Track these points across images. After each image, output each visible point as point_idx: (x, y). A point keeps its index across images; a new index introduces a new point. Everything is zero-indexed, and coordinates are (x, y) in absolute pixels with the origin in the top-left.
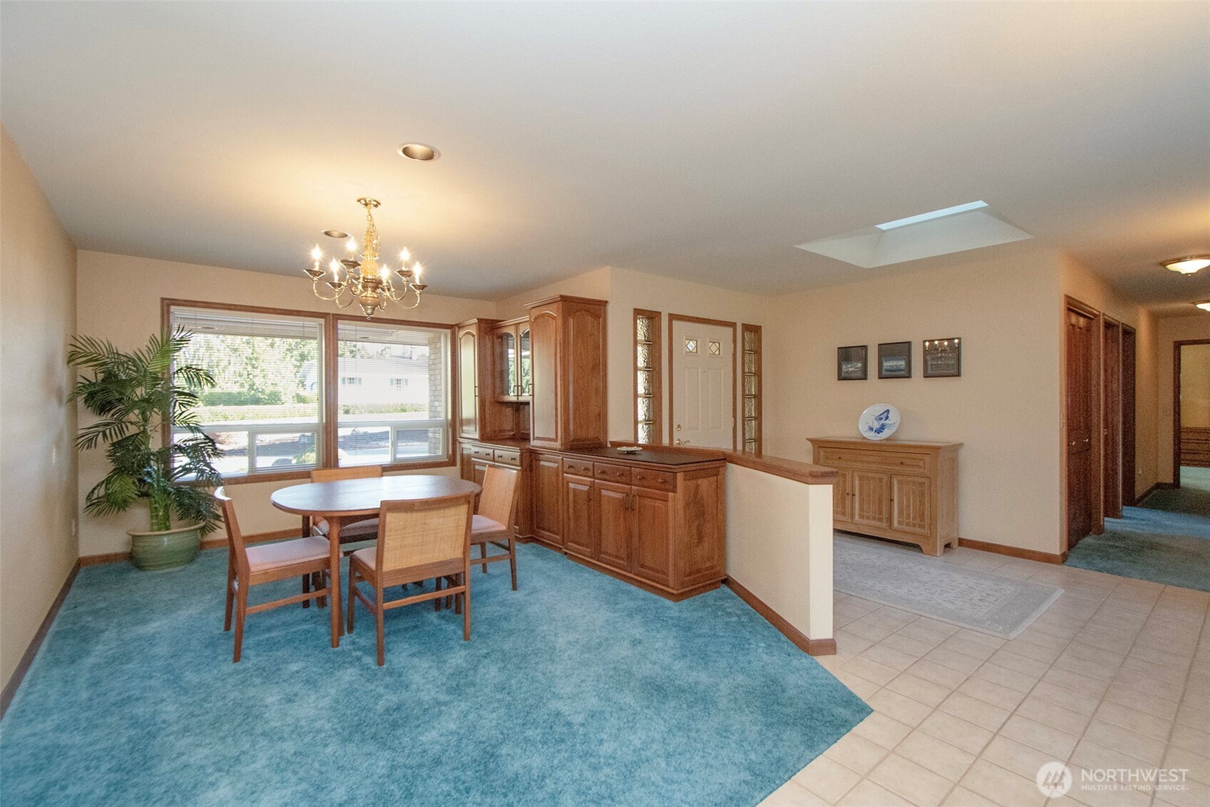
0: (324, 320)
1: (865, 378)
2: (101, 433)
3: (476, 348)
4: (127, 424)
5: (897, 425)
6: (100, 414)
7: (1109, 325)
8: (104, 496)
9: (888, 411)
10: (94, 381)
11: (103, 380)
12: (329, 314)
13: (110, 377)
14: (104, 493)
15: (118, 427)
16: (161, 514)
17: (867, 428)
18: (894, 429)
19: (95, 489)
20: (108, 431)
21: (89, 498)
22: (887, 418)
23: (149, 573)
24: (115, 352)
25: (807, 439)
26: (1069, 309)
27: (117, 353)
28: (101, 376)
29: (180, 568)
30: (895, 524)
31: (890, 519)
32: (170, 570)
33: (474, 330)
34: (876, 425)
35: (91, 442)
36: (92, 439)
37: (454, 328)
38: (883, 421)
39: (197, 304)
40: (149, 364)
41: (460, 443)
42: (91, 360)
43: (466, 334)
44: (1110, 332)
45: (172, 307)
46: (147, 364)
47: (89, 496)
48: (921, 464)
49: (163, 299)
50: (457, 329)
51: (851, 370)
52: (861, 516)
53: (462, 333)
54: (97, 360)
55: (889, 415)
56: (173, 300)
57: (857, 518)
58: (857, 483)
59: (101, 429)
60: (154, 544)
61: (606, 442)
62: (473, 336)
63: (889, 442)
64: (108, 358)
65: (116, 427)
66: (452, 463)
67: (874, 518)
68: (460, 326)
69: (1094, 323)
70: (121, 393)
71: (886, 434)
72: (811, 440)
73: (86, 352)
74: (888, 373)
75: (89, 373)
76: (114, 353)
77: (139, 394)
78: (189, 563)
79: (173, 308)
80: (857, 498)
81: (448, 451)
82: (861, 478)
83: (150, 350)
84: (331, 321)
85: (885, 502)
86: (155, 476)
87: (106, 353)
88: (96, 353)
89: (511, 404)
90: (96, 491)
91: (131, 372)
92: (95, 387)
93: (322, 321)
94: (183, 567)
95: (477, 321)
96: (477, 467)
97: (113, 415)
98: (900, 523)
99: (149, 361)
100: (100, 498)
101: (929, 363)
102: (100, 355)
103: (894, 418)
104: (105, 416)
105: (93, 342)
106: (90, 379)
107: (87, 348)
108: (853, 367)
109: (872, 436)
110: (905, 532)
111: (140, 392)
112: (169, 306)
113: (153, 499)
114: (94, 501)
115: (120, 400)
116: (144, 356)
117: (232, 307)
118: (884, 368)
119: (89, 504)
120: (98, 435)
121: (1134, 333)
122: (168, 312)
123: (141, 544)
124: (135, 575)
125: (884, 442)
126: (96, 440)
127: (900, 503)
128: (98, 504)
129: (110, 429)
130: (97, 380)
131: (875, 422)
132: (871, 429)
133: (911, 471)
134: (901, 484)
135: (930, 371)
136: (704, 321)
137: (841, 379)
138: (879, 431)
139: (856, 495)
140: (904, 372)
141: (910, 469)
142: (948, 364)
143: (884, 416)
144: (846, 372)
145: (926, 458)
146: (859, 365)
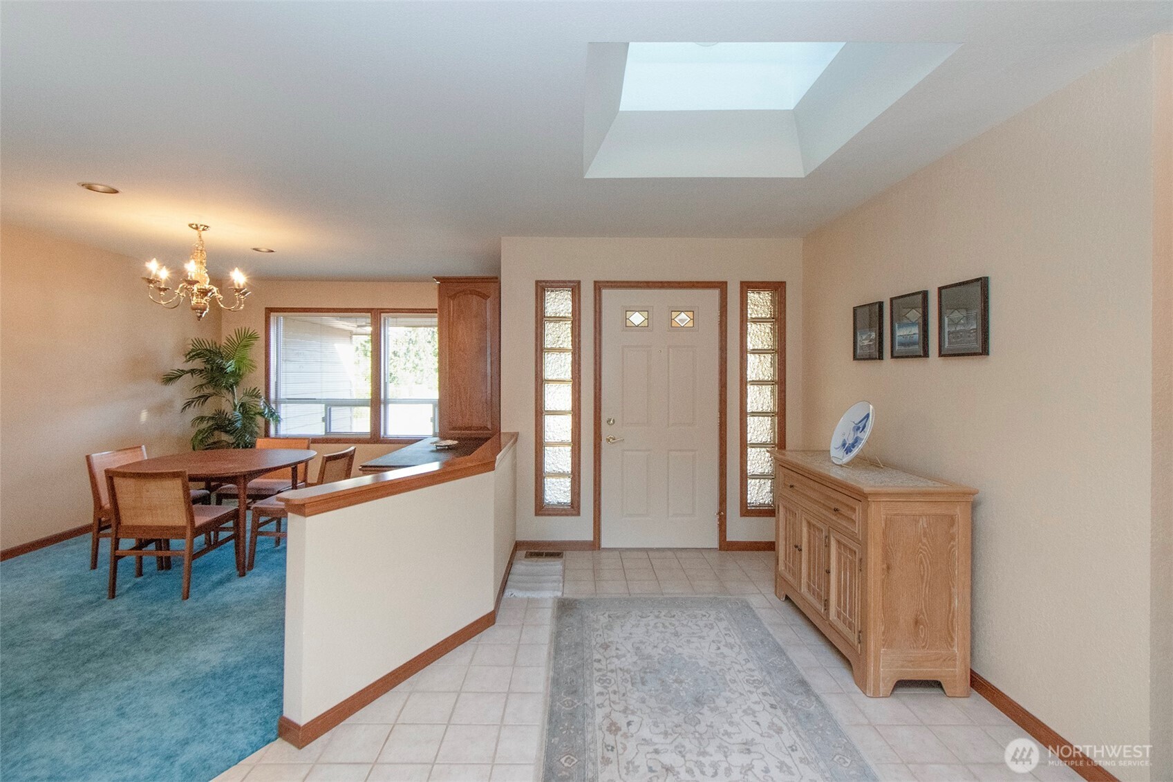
0: (370, 314)
1: (881, 357)
5: (864, 441)
9: (867, 416)
12: (373, 309)
17: (840, 443)
18: (862, 448)
22: (864, 428)
30: (832, 615)
31: (827, 603)
34: (851, 439)
39: (287, 310)
45: (272, 314)
48: (853, 516)
49: (266, 309)
51: (865, 343)
52: (808, 587)
55: (867, 424)
56: (272, 308)
57: (804, 588)
58: (805, 531)
67: (817, 596)
74: (903, 349)
80: (805, 556)
82: (808, 522)
85: (824, 571)
98: (838, 615)
101: (947, 330)
108: (867, 340)
109: (838, 458)
112: (269, 313)
118: (897, 339)
122: (269, 317)
127: (838, 580)
131: (852, 433)
132: (844, 445)
133: (845, 527)
134: (839, 548)
135: (947, 345)
136: (660, 285)
137: (855, 358)
138: (848, 451)
139: (803, 548)
140: (917, 347)
141: (844, 523)
142: (969, 331)
143: (861, 425)
144: (862, 347)
145: (857, 508)
146: (873, 335)
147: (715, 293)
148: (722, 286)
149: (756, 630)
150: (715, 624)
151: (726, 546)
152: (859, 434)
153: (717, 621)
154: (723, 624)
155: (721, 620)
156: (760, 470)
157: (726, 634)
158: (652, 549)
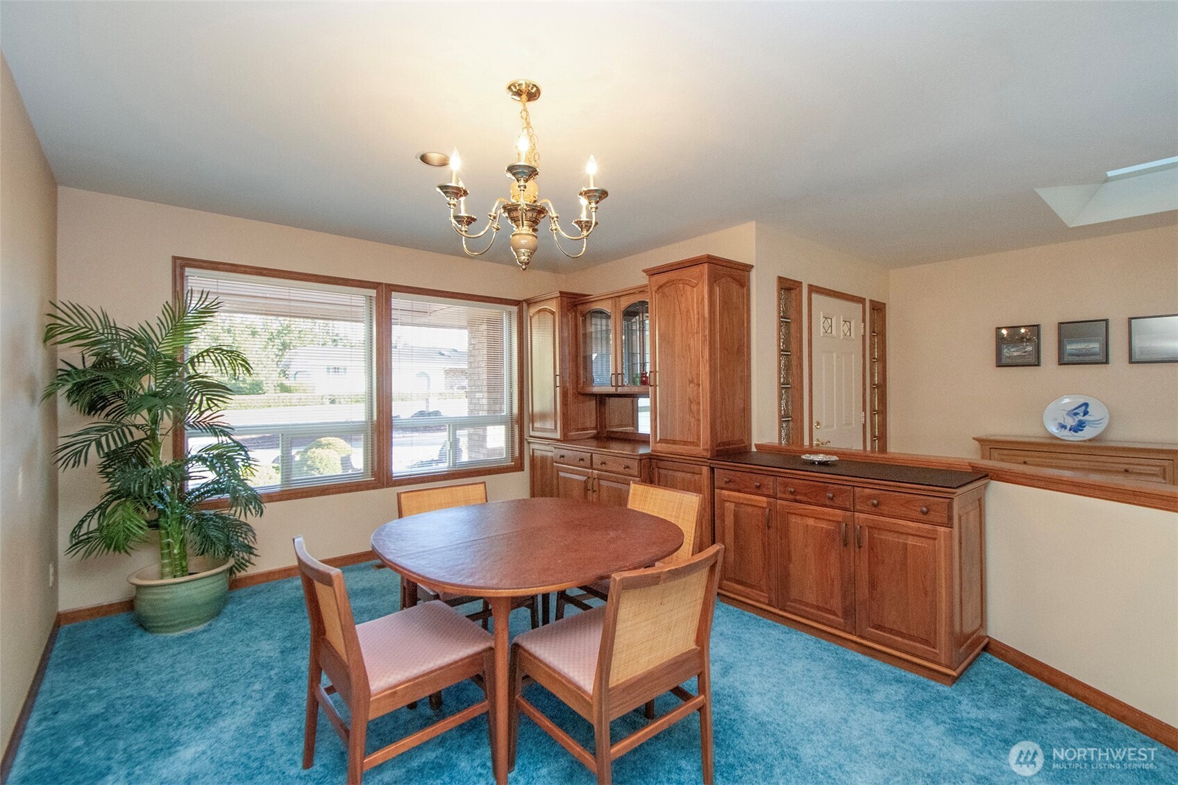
0: (375, 291)
1: (1037, 364)
2: (94, 443)
3: (557, 327)
4: (130, 427)
5: (1106, 422)
6: (89, 413)
8: (96, 530)
9: (1086, 405)
10: (80, 367)
11: (94, 366)
12: (382, 283)
13: (105, 362)
14: (96, 526)
15: (118, 434)
16: (176, 551)
17: (1057, 425)
19: (83, 521)
20: (103, 439)
21: (74, 534)
22: (1086, 413)
23: (161, 636)
24: (112, 325)
25: (974, 439)
27: (115, 327)
28: (90, 361)
29: (201, 627)
32: (190, 631)
33: (553, 306)
34: (1071, 422)
35: (78, 456)
36: (81, 451)
37: (521, 305)
38: (1080, 417)
39: (220, 266)
40: (160, 343)
41: (529, 443)
42: (78, 337)
43: (540, 311)
45: (187, 269)
46: (158, 344)
47: (74, 532)
49: (175, 259)
50: (525, 305)
51: (1015, 354)
53: (533, 310)
54: (87, 337)
56: (188, 259)
59: (93, 436)
60: (167, 597)
61: (751, 445)
62: (553, 313)
63: (1096, 444)
64: (103, 334)
65: (115, 433)
66: (519, 467)
68: (529, 302)
70: (121, 384)
71: (1088, 433)
72: (980, 440)
73: (71, 325)
74: (1073, 357)
75: (74, 355)
76: (111, 327)
77: (146, 387)
78: (213, 617)
79: (188, 271)
81: (513, 453)
83: (162, 323)
84: (384, 292)
86: (168, 499)
87: (100, 327)
88: (86, 327)
89: (595, 395)
90: (85, 525)
91: (134, 354)
92: (85, 376)
93: (373, 293)
94: (206, 624)
95: (559, 295)
96: (561, 474)
97: (107, 415)
99: (161, 340)
100: (91, 532)
101: (1138, 346)
102: (92, 329)
103: (1097, 412)
104: (96, 416)
105: (81, 310)
106: (76, 366)
107: (74, 321)
108: (1019, 351)
109: (1067, 435)
111: (148, 383)
112: (182, 267)
113: (163, 531)
114: (81, 538)
115: (118, 395)
116: (154, 332)
117: (265, 272)
118: (1067, 351)
119: (74, 543)
120: (89, 445)
122: (182, 276)
123: (148, 597)
124: (140, 640)
125: (1088, 444)
126: (86, 453)
128: (88, 540)
129: (107, 435)
130: (85, 367)
131: (1069, 418)
132: (1063, 426)
135: (1137, 356)
136: (839, 295)
137: (998, 365)
138: (1076, 430)
140: (1096, 357)
143: (1079, 411)
144: (1010, 357)
146: (1030, 348)
147: (861, 307)
148: (861, 300)
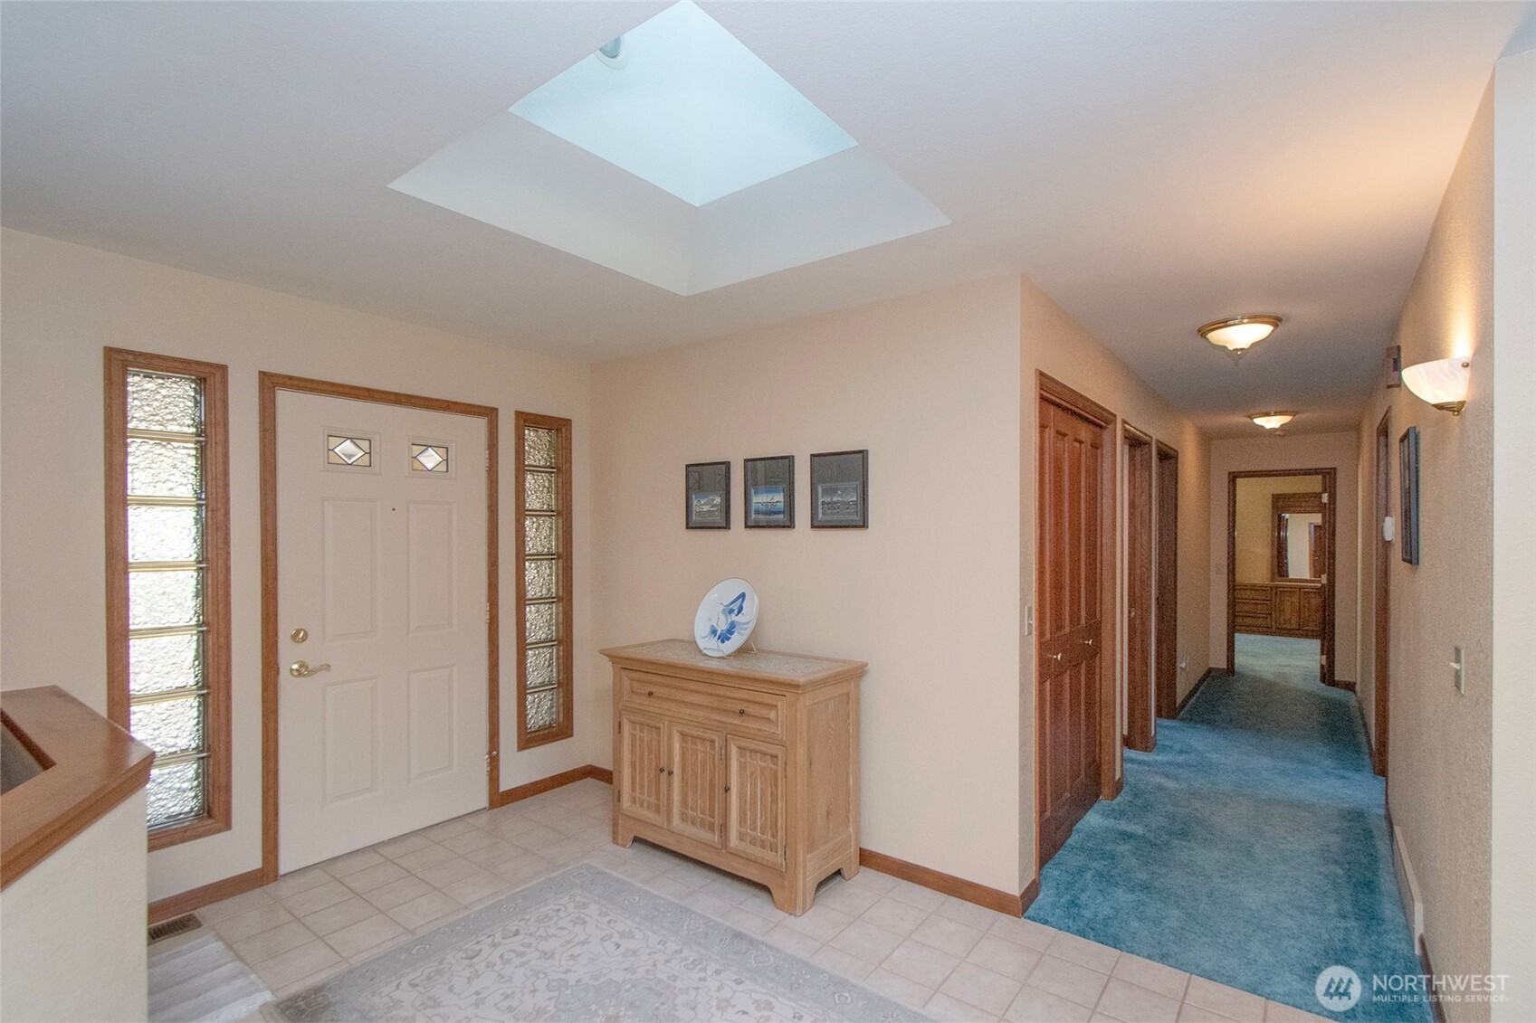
5: (751, 626)
7: (1135, 442)
9: (743, 596)
17: (708, 630)
18: (746, 633)
22: (739, 610)
26: (1043, 398)
30: (734, 841)
31: (724, 828)
34: (722, 626)
44: (1138, 453)
48: (772, 715)
51: (705, 508)
52: (684, 818)
55: (744, 605)
57: (676, 820)
58: (677, 746)
67: (702, 824)
69: (1106, 435)
71: (733, 644)
72: (611, 655)
74: (761, 517)
80: (676, 778)
82: (684, 735)
85: (719, 791)
98: (742, 837)
101: (821, 500)
103: (748, 608)
108: (707, 504)
109: (711, 649)
110: (748, 859)
118: (754, 507)
121: (1176, 458)
125: (724, 662)
127: (742, 796)
131: (722, 617)
132: (714, 632)
133: (758, 729)
134: (741, 756)
135: (820, 516)
136: (393, 398)
137: (688, 527)
138: (724, 638)
139: (675, 772)
140: (781, 516)
141: (755, 725)
142: (848, 503)
143: (735, 607)
144: (699, 513)
145: (779, 704)
146: (718, 500)
147: (481, 423)
148: (490, 413)
149: (637, 898)
150: (582, 916)
151: (500, 799)
152: (733, 617)
153: (582, 910)
154: (593, 910)
155: (584, 905)
156: (540, 680)
157: (609, 922)
158: (382, 844)
